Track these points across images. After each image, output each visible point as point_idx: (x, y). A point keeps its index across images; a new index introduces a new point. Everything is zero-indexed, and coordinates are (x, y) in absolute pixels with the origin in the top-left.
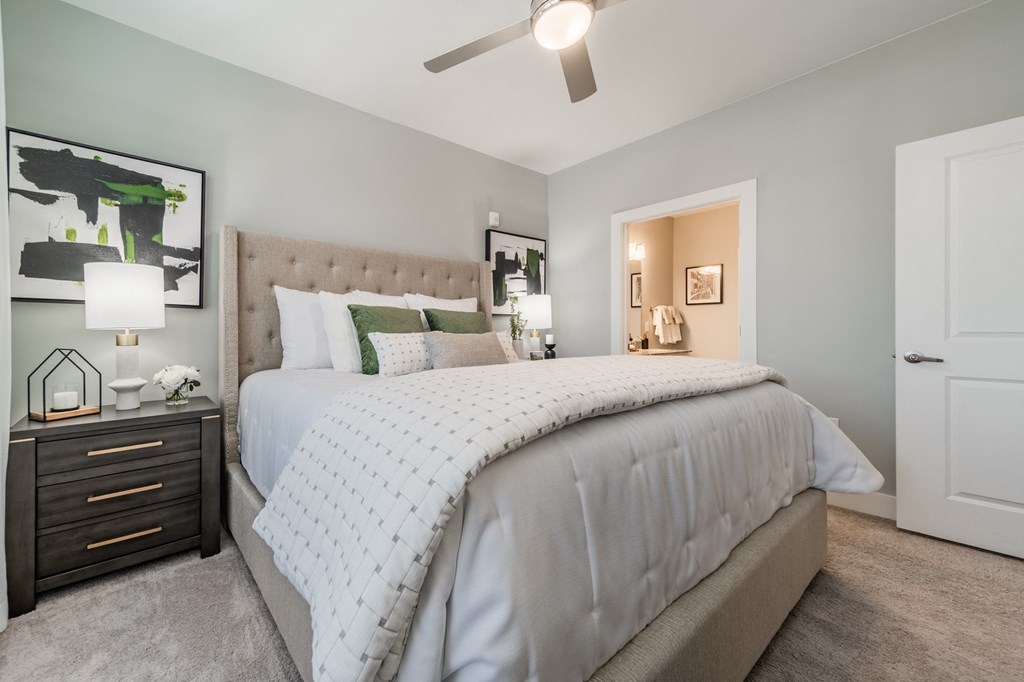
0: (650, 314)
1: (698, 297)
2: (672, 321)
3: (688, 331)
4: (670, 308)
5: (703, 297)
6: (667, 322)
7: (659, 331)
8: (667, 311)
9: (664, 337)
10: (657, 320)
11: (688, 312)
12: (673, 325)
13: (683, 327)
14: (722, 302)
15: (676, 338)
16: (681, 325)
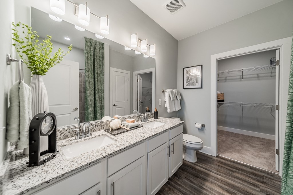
0: (162, 94)
1: (189, 85)
2: (175, 98)
3: (184, 104)
4: (175, 91)
5: (192, 85)
6: (172, 99)
7: (167, 105)
8: (172, 92)
9: (170, 109)
10: (167, 99)
11: (185, 93)
12: (176, 101)
13: (182, 101)
14: (201, 88)
15: (178, 108)
16: (180, 100)
